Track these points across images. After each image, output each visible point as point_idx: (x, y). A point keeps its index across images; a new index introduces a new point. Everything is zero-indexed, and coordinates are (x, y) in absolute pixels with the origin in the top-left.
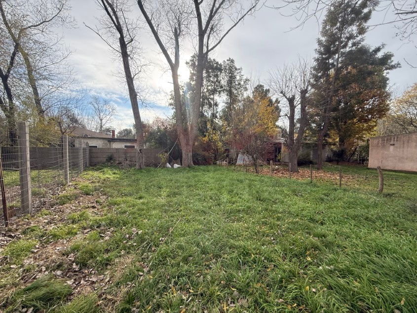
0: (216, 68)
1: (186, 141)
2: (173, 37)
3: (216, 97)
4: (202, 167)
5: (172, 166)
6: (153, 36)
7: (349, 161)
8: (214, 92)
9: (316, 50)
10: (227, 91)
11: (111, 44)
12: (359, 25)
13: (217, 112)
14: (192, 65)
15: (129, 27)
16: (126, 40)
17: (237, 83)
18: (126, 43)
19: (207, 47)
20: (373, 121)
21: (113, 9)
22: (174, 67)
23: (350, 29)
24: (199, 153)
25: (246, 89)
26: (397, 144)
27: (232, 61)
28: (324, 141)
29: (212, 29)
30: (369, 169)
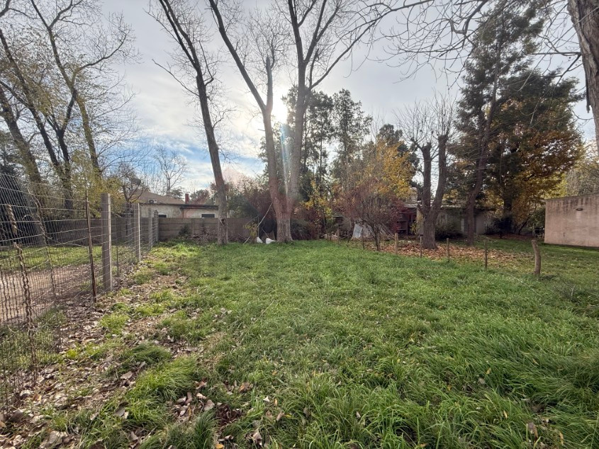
0: (325, 104)
1: (281, 207)
2: (265, 70)
3: (325, 144)
4: (304, 242)
5: (264, 241)
6: (239, 70)
7: (519, 234)
8: (321, 137)
9: (464, 77)
10: (340, 135)
11: (186, 85)
12: (526, 41)
13: (326, 165)
14: (290, 101)
15: (209, 61)
16: (204, 78)
17: (354, 124)
18: (205, 83)
19: (311, 80)
20: (556, 175)
21: (188, 40)
22: (266, 110)
23: (512, 47)
24: (299, 223)
25: (367, 132)
26: (587, 209)
27: (347, 93)
28: (478, 205)
29: (317, 56)
30: (545, 244)
